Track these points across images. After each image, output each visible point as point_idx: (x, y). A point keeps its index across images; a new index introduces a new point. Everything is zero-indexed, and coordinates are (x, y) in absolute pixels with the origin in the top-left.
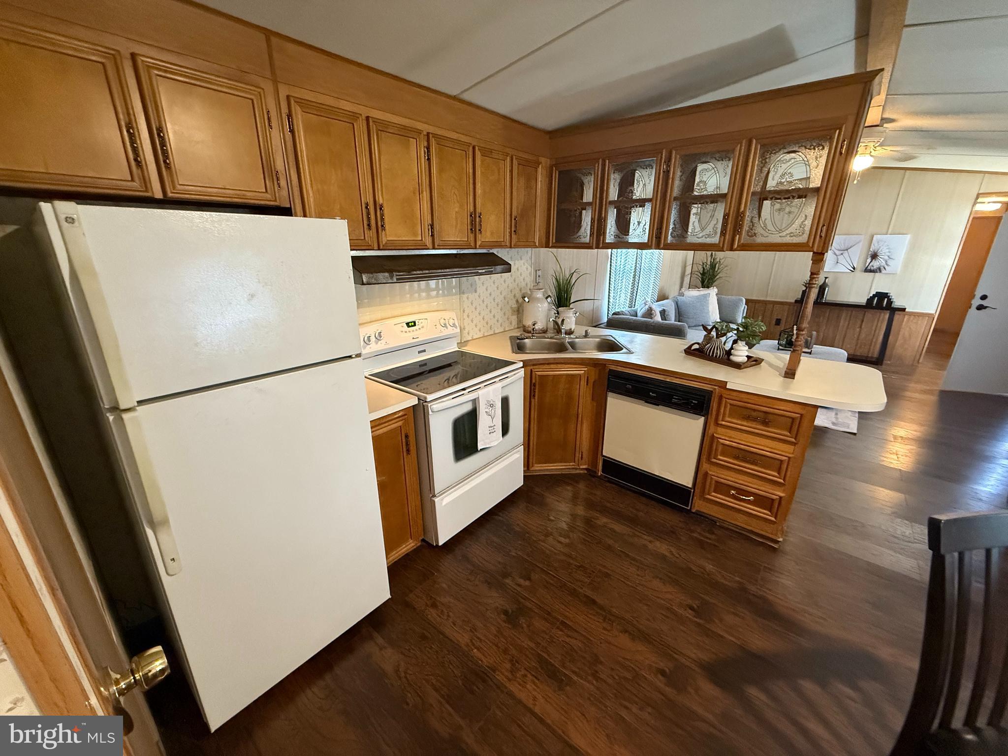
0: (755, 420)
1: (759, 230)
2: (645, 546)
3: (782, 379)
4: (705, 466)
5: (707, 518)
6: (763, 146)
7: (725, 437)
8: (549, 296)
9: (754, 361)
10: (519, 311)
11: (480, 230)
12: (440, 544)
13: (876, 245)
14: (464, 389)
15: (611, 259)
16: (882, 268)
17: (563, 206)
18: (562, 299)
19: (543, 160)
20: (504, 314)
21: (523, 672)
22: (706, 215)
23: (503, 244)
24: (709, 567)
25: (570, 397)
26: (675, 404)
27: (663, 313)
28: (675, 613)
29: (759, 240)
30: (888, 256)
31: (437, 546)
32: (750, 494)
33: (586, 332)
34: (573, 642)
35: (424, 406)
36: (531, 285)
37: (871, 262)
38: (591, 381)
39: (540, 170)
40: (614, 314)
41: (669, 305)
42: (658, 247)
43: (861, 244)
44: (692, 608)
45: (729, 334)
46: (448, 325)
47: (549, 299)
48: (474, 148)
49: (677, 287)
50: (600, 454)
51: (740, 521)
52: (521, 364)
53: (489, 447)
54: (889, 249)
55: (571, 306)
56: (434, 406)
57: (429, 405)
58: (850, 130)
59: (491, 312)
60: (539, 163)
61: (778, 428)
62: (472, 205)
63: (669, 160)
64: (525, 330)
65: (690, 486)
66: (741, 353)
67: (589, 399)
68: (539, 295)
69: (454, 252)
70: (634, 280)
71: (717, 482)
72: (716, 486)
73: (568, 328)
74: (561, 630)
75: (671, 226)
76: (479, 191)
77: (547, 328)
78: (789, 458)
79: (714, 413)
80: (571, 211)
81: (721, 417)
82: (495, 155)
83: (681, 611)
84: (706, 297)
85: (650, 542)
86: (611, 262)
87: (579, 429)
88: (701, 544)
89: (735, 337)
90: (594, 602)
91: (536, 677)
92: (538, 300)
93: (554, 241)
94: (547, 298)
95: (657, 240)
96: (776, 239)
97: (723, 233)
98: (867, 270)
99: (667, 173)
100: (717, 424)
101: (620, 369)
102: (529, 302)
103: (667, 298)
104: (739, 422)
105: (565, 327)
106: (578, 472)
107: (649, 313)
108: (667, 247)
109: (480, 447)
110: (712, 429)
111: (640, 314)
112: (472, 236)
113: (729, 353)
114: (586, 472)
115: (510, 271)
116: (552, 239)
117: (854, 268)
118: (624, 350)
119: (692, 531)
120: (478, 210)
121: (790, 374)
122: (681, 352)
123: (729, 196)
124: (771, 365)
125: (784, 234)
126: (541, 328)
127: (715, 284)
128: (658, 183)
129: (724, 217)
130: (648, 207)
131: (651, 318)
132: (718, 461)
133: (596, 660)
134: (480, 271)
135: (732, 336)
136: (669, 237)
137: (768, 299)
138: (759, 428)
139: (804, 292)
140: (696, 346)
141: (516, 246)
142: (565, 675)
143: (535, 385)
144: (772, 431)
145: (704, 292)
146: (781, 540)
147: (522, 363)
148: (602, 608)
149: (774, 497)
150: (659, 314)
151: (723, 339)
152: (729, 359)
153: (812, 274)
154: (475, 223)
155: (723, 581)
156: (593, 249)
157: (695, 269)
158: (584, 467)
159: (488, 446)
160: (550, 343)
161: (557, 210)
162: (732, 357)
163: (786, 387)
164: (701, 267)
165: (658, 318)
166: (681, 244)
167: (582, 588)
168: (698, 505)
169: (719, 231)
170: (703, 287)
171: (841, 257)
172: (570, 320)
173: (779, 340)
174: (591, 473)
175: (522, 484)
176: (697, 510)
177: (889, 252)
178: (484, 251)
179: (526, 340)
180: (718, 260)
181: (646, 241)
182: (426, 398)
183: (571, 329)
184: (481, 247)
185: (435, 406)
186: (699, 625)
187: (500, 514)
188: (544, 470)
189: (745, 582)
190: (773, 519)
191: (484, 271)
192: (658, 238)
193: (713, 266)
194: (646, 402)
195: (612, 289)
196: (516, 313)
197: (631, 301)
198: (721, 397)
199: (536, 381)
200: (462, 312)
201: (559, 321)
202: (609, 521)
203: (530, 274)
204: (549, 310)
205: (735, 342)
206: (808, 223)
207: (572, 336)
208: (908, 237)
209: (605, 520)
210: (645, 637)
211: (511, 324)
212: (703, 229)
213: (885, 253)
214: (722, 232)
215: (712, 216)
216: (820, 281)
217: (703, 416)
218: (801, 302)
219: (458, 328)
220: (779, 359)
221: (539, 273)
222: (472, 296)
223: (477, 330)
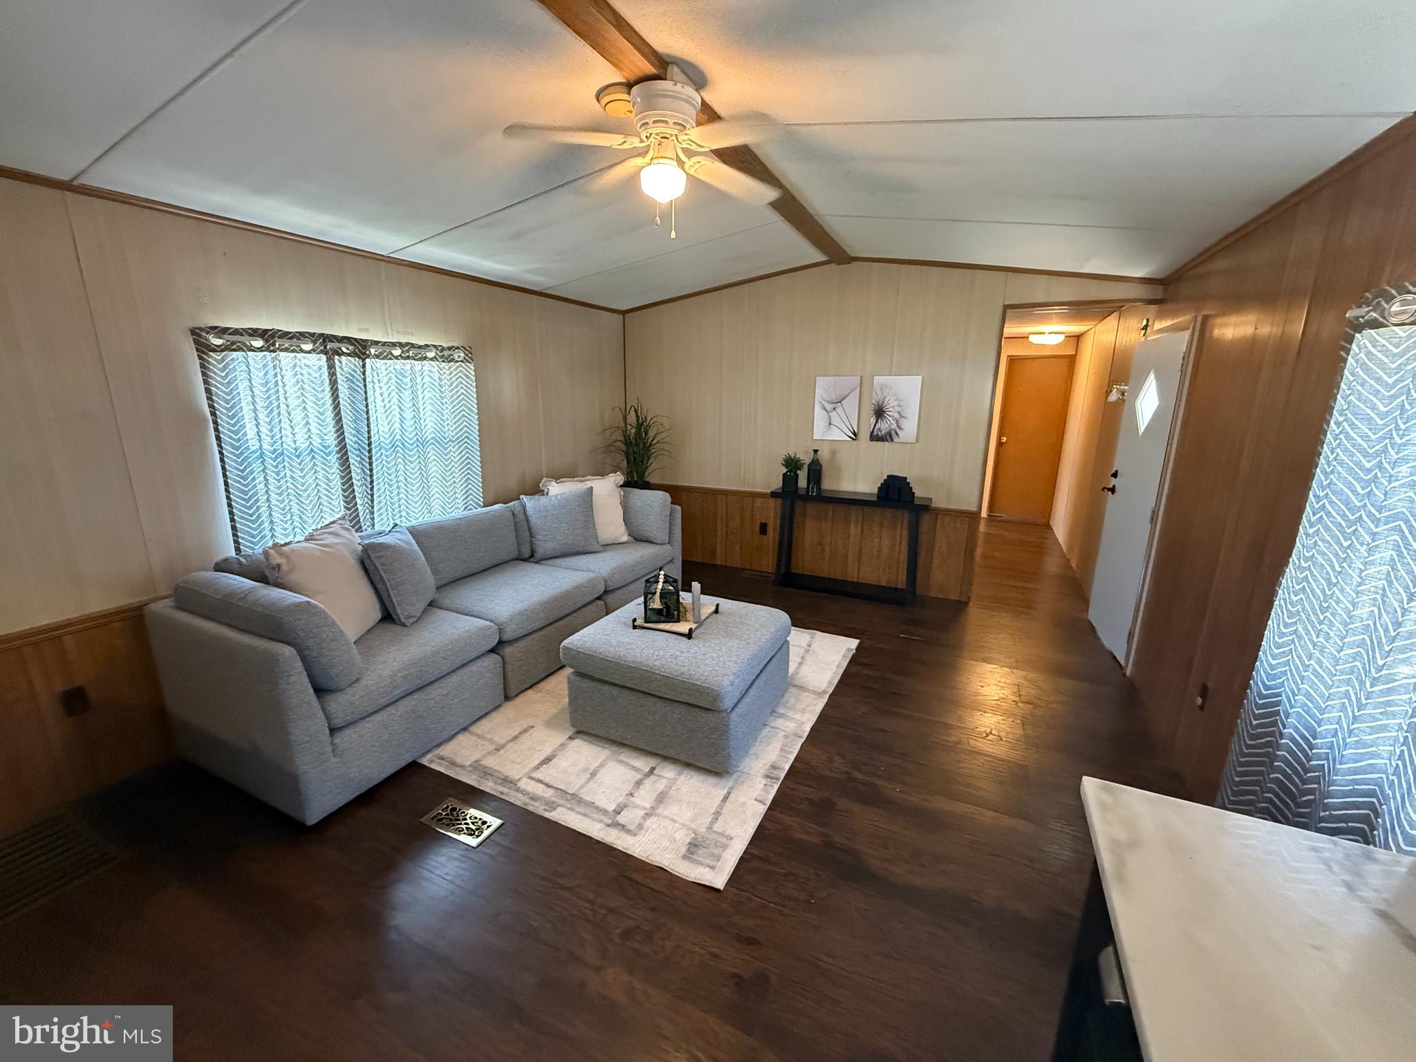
13: (879, 393)
15: (215, 423)
16: (893, 432)
30: (899, 413)
37: (877, 422)
43: (858, 391)
54: (897, 399)
86: (216, 430)
98: (874, 438)
117: (855, 434)
171: (833, 414)
177: (899, 406)
213: (893, 407)
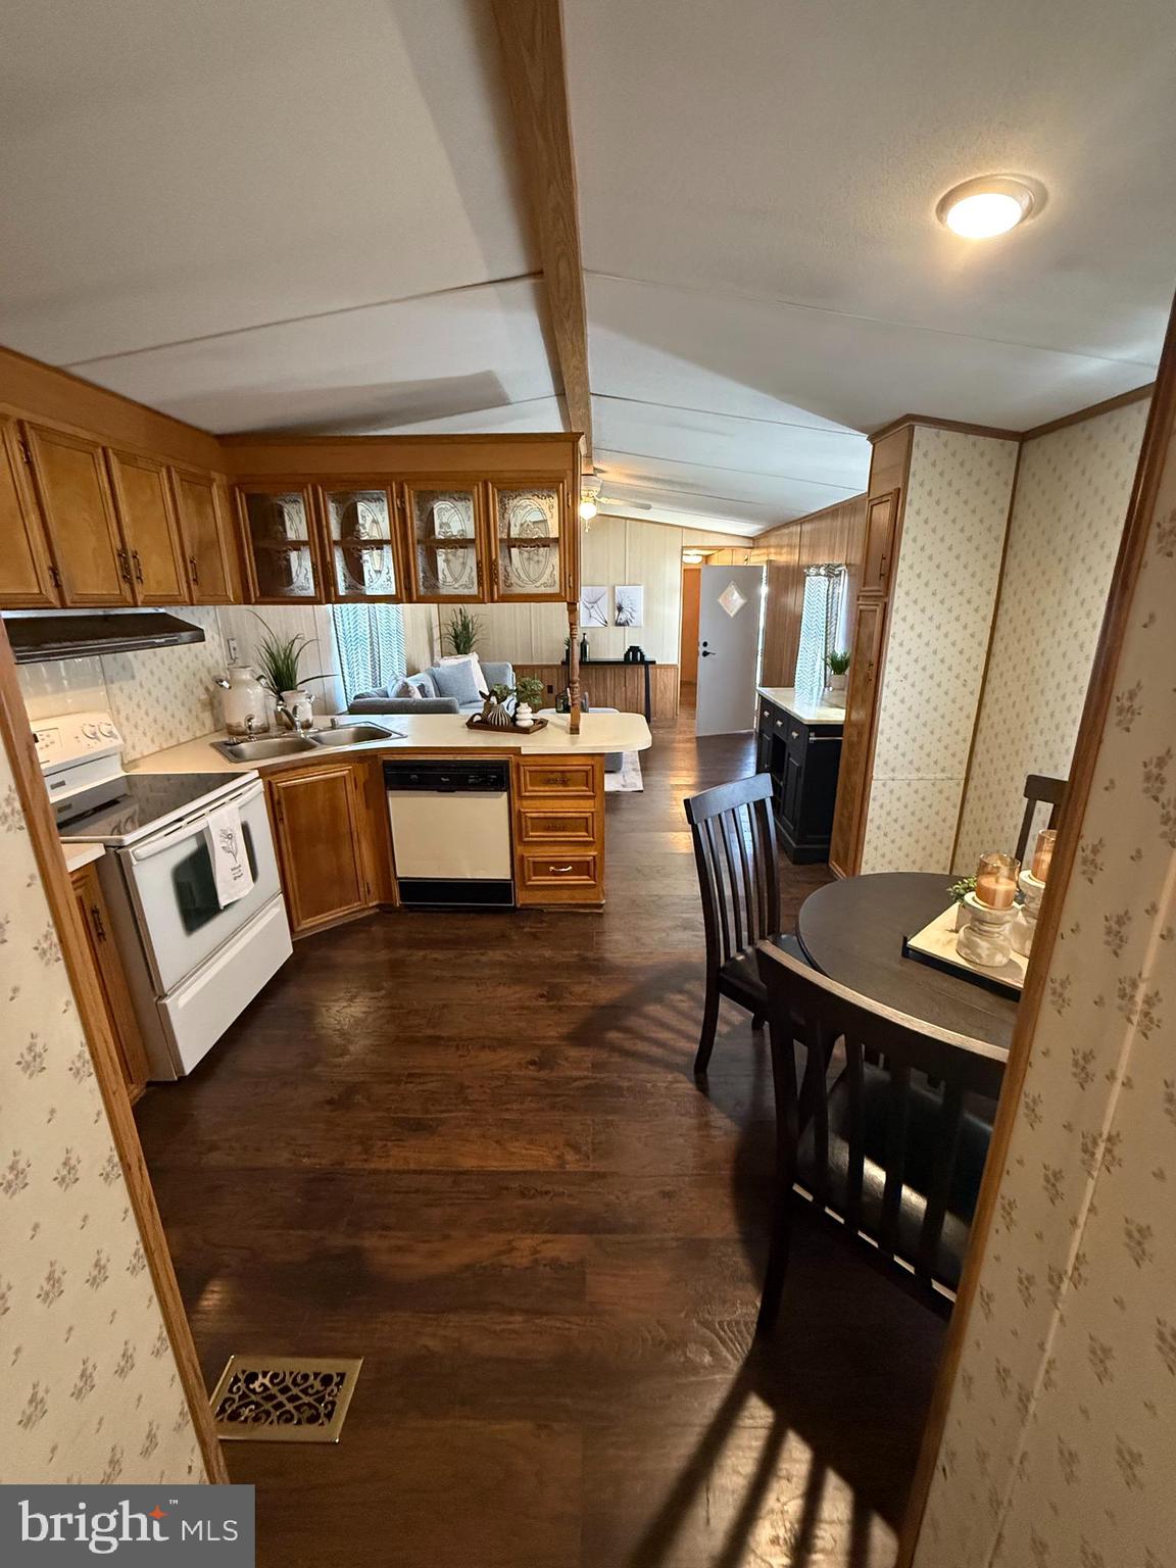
0: (554, 782)
1: (514, 579)
2: (477, 961)
3: (569, 735)
4: (519, 849)
5: (532, 909)
6: (499, 490)
7: (532, 809)
8: (262, 676)
9: (541, 724)
10: (214, 702)
11: (138, 578)
12: (188, 1071)
13: (619, 596)
14: (180, 820)
15: (334, 620)
16: (628, 620)
17: (261, 545)
18: (283, 679)
19: (215, 475)
20: (190, 711)
21: (380, 1143)
22: (456, 564)
23: (180, 599)
24: (548, 953)
25: (334, 811)
26: (473, 784)
27: (422, 688)
28: (528, 1008)
29: (517, 590)
30: (631, 608)
31: (182, 1079)
32: (566, 864)
33: (333, 721)
34: (430, 1086)
35: (118, 856)
36: (223, 662)
37: (619, 614)
38: (360, 784)
39: (215, 490)
40: (356, 697)
41: (423, 678)
42: (410, 601)
43: (607, 595)
44: (542, 996)
45: (509, 699)
46: (99, 735)
47: (263, 681)
48: (104, 450)
49: (427, 656)
50: (392, 875)
51: (565, 898)
52: (256, 774)
53: (237, 901)
54: (629, 600)
55: (300, 687)
56: (138, 851)
57: (130, 850)
58: (571, 484)
59: (166, 709)
60: (211, 481)
61: (575, 786)
62: (118, 538)
63: (401, 496)
64: (232, 731)
65: (509, 877)
66: (526, 716)
67: (362, 806)
68: (246, 675)
69: (100, 612)
70: (373, 650)
71: (534, 862)
72: (534, 868)
73: (303, 719)
74: (411, 1083)
75: (421, 575)
76: (126, 519)
77: (268, 724)
78: (592, 813)
79: (515, 785)
80: (279, 552)
81: (523, 788)
82: (141, 464)
83: (534, 1003)
84: (467, 664)
85: (482, 954)
86: (335, 624)
87: (357, 854)
88: (534, 936)
89: (515, 701)
90: (440, 1038)
91: (398, 1140)
92: (245, 683)
93: (258, 594)
94: (258, 679)
95: (406, 593)
96: (531, 589)
97: (480, 583)
98: (618, 624)
99: (402, 510)
100: (521, 797)
101: (398, 758)
102: (230, 688)
103: (419, 672)
104: (542, 789)
105: (299, 719)
106: (366, 913)
107: (405, 690)
108: (421, 600)
109: (223, 902)
110: (516, 804)
111: (392, 693)
112: (126, 587)
113: (514, 719)
114: (378, 910)
115: (204, 640)
116: (254, 592)
117: (606, 622)
118: (394, 735)
119: (523, 927)
120: (130, 547)
121: (574, 730)
122: (463, 727)
123: (478, 541)
124: (556, 726)
125: (538, 584)
126: (259, 724)
127: (473, 648)
128: (394, 517)
129: (478, 564)
130: (387, 551)
131: (410, 697)
132: (531, 839)
133: (462, 1088)
134: (157, 641)
135: (511, 701)
136: (421, 588)
137: (535, 663)
138: (560, 791)
139: (568, 651)
140: (478, 718)
141: (201, 603)
142: (431, 1120)
143: (279, 803)
144: (572, 790)
145: (462, 659)
146: (604, 902)
147: (257, 771)
148: (450, 1039)
149: (588, 859)
150: (417, 691)
151: (505, 704)
152: (515, 725)
153: (571, 624)
154: (127, 568)
155: (564, 960)
156: (322, 604)
157: (444, 631)
158: (374, 903)
159: (236, 899)
160: (280, 744)
161: (254, 549)
162: (518, 723)
163: (573, 743)
164: (451, 629)
165: (417, 696)
166: (433, 597)
167: (419, 1032)
168: (522, 898)
169: (475, 580)
170: (459, 653)
171: (591, 611)
172: (304, 707)
173: (556, 707)
174: (385, 909)
175: (292, 952)
176: (522, 905)
177: (631, 603)
178: (150, 610)
179: (243, 745)
180: (470, 618)
181: (394, 593)
182: (121, 841)
183: (308, 721)
184: (146, 604)
185: (142, 850)
186: (552, 1007)
187: (271, 1001)
188: (318, 925)
189: (582, 952)
190: (592, 882)
191: (163, 640)
192: (408, 589)
193: (465, 626)
194: (439, 791)
195: (345, 662)
196: (209, 707)
197: (374, 679)
198: (518, 766)
199: (279, 796)
200: (115, 713)
201: (290, 711)
202: (428, 952)
203: (220, 646)
204: (266, 697)
205: (517, 705)
206: (557, 573)
207: (311, 730)
208: (642, 587)
209: (421, 953)
210: (505, 1043)
211: (204, 724)
212: (456, 580)
213: (627, 604)
214: (478, 581)
215: (464, 564)
216: (579, 638)
217: (505, 791)
218: (567, 663)
219: (119, 736)
220: (563, 719)
221: (233, 644)
222: (128, 686)
223: (147, 739)
